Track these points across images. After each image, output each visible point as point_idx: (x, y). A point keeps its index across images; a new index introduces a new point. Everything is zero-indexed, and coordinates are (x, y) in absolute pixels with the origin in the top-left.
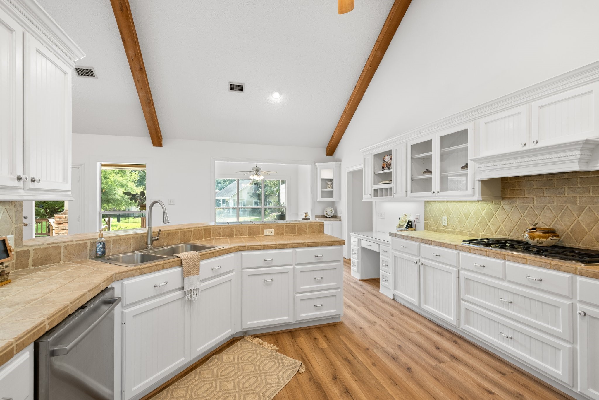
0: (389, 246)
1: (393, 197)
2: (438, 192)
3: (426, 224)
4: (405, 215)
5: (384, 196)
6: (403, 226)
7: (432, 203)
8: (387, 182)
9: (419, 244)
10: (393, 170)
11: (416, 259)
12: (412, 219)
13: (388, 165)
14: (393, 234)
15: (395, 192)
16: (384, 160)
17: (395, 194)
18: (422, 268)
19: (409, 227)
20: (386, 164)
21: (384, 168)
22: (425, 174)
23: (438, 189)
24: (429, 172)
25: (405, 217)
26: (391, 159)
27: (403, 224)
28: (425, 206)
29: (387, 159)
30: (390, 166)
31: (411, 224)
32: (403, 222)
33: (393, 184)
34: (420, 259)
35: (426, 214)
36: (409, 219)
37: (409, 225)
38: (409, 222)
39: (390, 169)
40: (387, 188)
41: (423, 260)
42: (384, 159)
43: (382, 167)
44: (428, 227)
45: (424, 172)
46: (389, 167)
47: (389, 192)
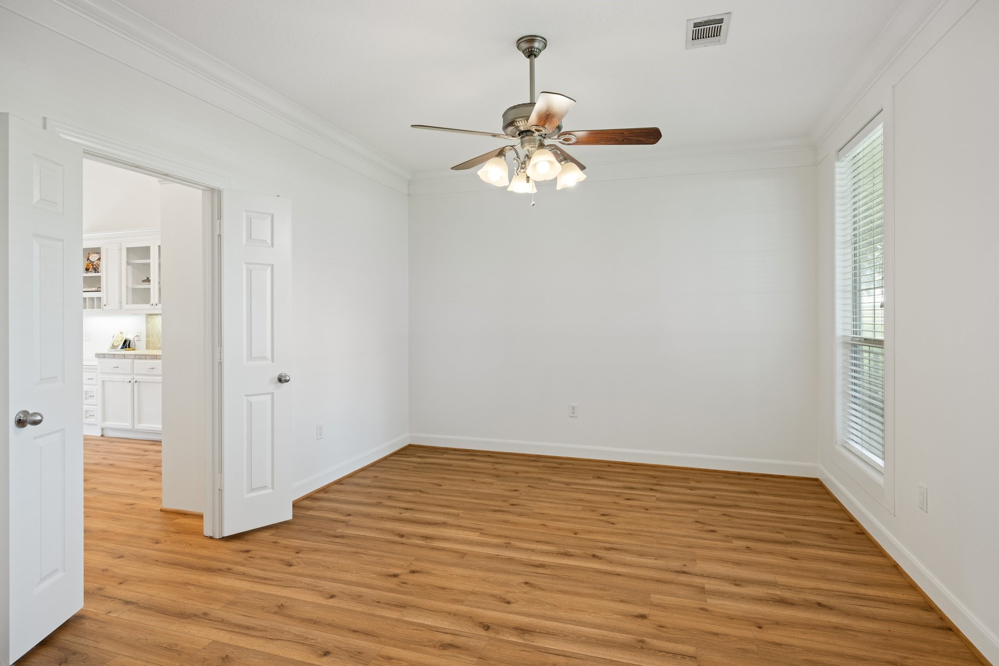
0: (95, 371)
1: (103, 309)
2: (156, 305)
3: (148, 342)
4: (121, 333)
5: (89, 308)
6: (118, 346)
7: (154, 317)
8: (94, 289)
9: (133, 361)
10: (103, 273)
11: (129, 378)
12: (130, 337)
13: (95, 267)
14: (101, 354)
15: (105, 303)
16: (88, 259)
17: (105, 305)
18: (136, 385)
19: (126, 347)
20: (92, 265)
21: (88, 270)
22: (144, 283)
23: (157, 301)
24: (148, 280)
25: (120, 335)
26: (99, 259)
27: (118, 344)
28: (146, 320)
29: (94, 258)
30: (98, 268)
31: (129, 343)
32: (118, 342)
33: (103, 292)
34: (134, 378)
35: (147, 330)
36: (127, 337)
37: (126, 344)
38: (125, 341)
39: (98, 272)
40: (94, 298)
41: (137, 378)
42: (89, 257)
43: (86, 269)
44: (151, 345)
45: (144, 281)
46: (96, 270)
47: (96, 303)
